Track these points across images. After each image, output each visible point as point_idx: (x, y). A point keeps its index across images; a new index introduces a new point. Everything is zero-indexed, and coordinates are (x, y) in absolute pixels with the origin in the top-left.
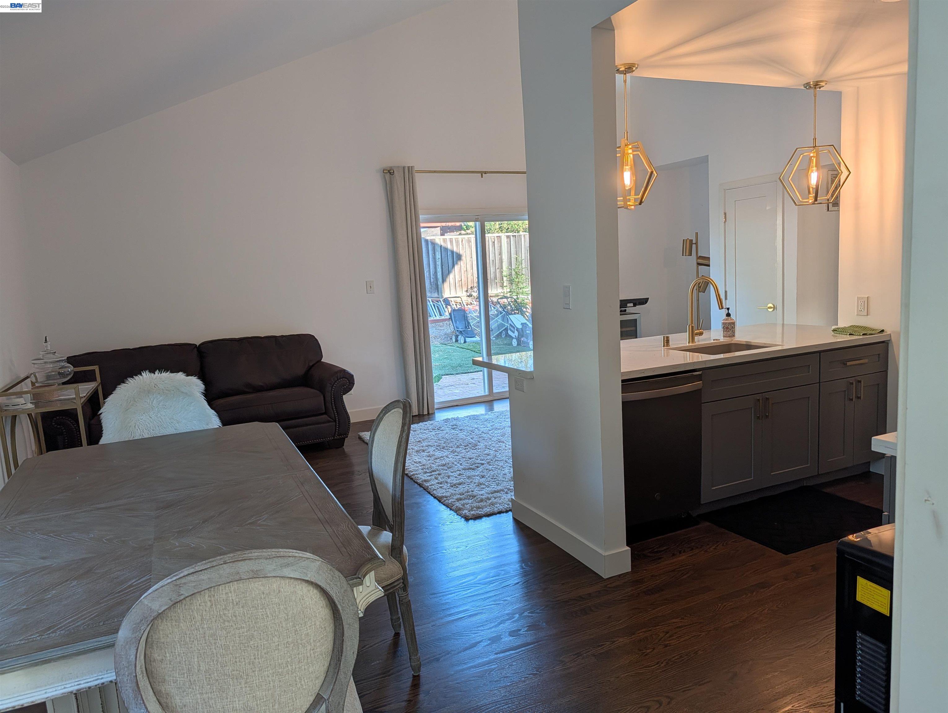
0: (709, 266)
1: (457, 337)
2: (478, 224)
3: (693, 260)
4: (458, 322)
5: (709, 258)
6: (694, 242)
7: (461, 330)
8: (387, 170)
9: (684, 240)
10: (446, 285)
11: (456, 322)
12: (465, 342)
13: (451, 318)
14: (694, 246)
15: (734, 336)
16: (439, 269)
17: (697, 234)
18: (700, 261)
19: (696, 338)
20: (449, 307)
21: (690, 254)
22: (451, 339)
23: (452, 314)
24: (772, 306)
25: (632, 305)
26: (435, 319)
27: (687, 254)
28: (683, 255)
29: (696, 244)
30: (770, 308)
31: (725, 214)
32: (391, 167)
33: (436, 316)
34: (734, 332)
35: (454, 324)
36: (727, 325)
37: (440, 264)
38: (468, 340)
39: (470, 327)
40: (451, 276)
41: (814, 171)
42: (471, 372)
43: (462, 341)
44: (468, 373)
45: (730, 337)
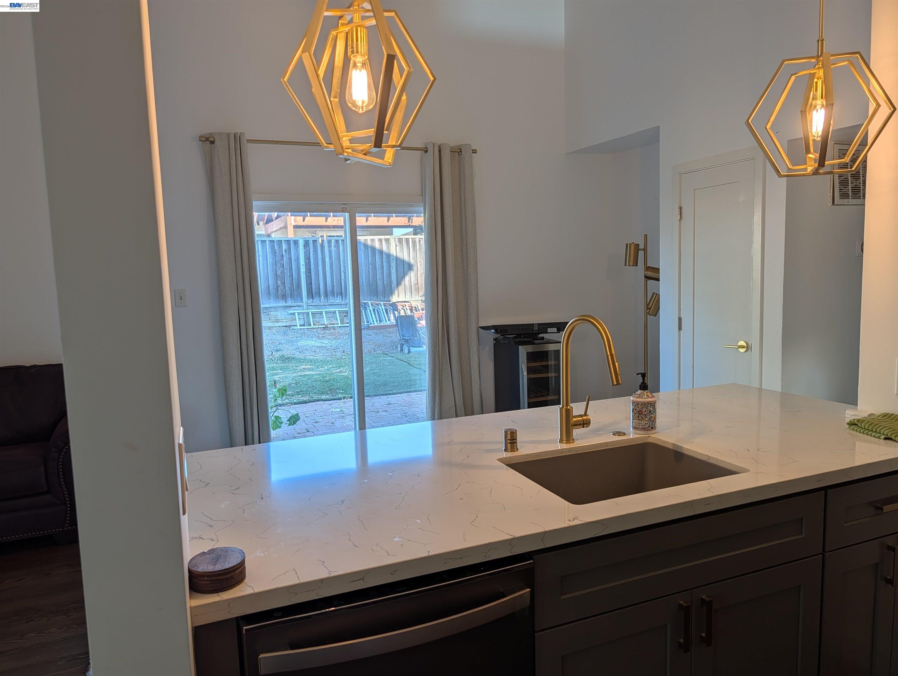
0: (658, 280)
1: (402, 346)
2: (347, 215)
3: (640, 271)
4: (404, 329)
5: (659, 269)
6: (642, 247)
7: (407, 338)
8: (204, 137)
9: (627, 244)
10: (401, 288)
11: (402, 330)
12: (409, 352)
13: (397, 325)
14: (641, 253)
15: (653, 428)
16: (393, 271)
17: (646, 236)
18: (649, 274)
19: (576, 432)
20: (396, 312)
21: (636, 264)
22: (397, 347)
23: (399, 321)
24: (745, 344)
25: (555, 330)
26: (385, 324)
27: (631, 264)
28: (625, 265)
29: (644, 250)
30: (743, 347)
31: (681, 208)
32: (211, 133)
33: (386, 321)
34: (653, 421)
35: (400, 332)
36: (640, 407)
37: (394, 266)
38: (413, 349)
39: (418, 335)
40: (407, 279)
41: (818, 107)
42: (393, 394)
43: (406, 352)
44: (390, 394)
45: (644, 429)
